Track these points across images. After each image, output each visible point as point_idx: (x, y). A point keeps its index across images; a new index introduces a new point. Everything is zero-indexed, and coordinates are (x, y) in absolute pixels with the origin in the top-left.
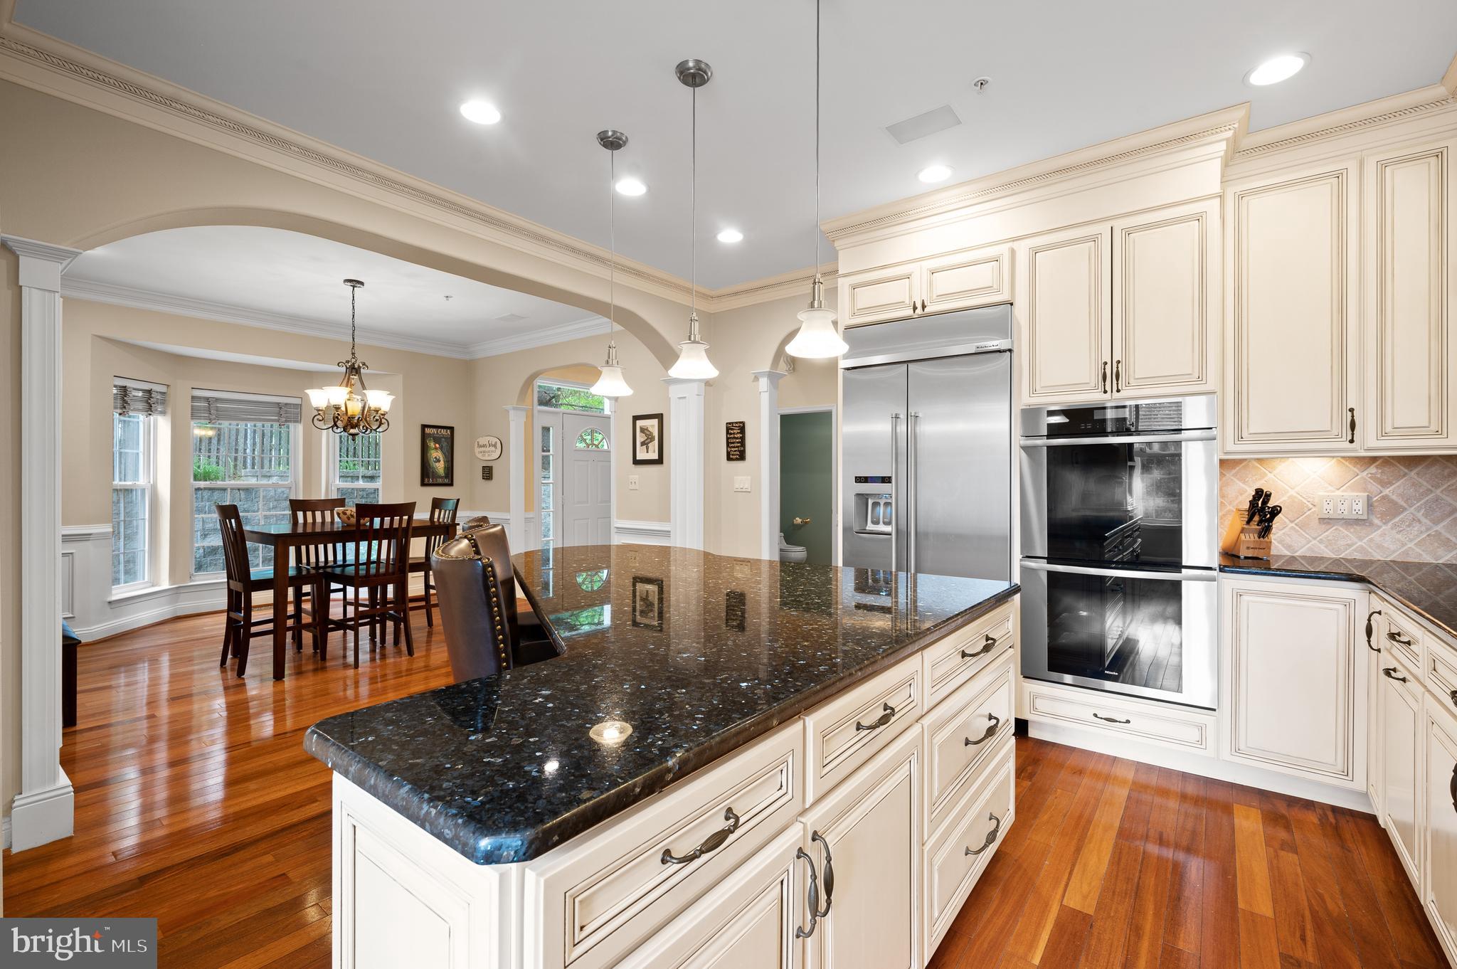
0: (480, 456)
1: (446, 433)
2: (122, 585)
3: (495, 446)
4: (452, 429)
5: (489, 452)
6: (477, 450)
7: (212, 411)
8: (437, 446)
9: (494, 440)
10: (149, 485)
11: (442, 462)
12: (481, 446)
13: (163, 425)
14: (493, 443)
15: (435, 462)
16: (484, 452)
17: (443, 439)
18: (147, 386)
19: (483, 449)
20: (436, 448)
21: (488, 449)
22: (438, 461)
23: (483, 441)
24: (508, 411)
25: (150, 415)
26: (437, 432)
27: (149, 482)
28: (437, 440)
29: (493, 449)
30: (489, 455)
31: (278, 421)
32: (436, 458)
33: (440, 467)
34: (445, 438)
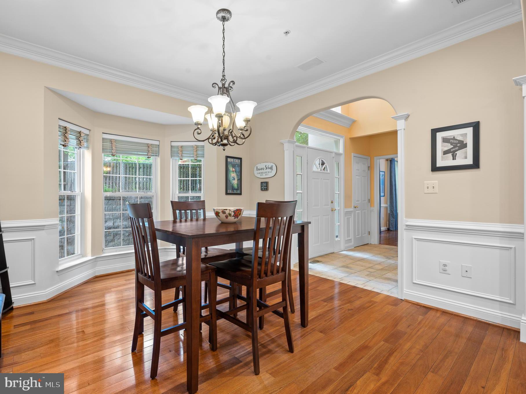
0: (259, 176)
1: (238, 161)
2: (66, 257)
3: (271, 168)
4: (241, 159)
5: (266, 172)
6: (256, 172)
7: (113, 148)
8: (234, 169)
9: (270, 165)
10: (80, 193)
11: (236, 179)
12: (259, 170)
13: (88, 155)
14: (270, 167)
15: (233, 180)
16: (262, 173)
17: (237, 166)
18: (78, 129)
19: (261, 171)
20: (233, 171)
21: (265, 171)
22: (234, 179)
23: (260, 166)
24: (283, 144)
25: (80, 147)
26: (234, 161)
27: (80, 191)
28: (234, 166)
29: (270, 170)
30: (266, 175)
31: (147, 155)
32: (233, 177)
33: (235, 182)
34: (237, 165)
